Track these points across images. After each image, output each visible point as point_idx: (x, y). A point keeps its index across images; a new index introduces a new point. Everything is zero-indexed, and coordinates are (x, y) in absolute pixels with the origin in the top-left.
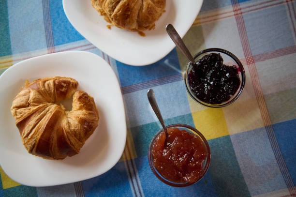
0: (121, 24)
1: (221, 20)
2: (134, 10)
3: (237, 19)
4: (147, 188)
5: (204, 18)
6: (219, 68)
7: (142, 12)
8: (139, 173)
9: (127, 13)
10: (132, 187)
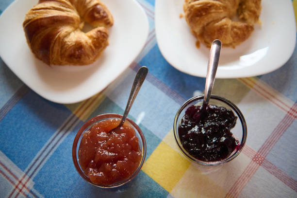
0: (190, 17)
1: (271, 103)
2: (209, 15)
3: (286, 117)
4: (61, 151)
5: (260, 87)
6: (223, 127)
7: (215, 23)
8: (71, 134)
9: (202, 12)
10: (52, 137)
